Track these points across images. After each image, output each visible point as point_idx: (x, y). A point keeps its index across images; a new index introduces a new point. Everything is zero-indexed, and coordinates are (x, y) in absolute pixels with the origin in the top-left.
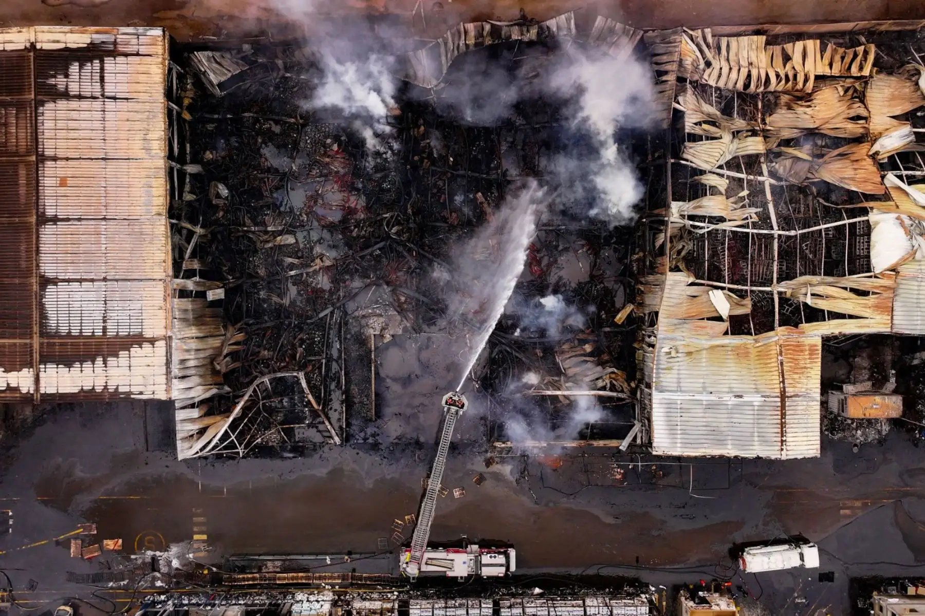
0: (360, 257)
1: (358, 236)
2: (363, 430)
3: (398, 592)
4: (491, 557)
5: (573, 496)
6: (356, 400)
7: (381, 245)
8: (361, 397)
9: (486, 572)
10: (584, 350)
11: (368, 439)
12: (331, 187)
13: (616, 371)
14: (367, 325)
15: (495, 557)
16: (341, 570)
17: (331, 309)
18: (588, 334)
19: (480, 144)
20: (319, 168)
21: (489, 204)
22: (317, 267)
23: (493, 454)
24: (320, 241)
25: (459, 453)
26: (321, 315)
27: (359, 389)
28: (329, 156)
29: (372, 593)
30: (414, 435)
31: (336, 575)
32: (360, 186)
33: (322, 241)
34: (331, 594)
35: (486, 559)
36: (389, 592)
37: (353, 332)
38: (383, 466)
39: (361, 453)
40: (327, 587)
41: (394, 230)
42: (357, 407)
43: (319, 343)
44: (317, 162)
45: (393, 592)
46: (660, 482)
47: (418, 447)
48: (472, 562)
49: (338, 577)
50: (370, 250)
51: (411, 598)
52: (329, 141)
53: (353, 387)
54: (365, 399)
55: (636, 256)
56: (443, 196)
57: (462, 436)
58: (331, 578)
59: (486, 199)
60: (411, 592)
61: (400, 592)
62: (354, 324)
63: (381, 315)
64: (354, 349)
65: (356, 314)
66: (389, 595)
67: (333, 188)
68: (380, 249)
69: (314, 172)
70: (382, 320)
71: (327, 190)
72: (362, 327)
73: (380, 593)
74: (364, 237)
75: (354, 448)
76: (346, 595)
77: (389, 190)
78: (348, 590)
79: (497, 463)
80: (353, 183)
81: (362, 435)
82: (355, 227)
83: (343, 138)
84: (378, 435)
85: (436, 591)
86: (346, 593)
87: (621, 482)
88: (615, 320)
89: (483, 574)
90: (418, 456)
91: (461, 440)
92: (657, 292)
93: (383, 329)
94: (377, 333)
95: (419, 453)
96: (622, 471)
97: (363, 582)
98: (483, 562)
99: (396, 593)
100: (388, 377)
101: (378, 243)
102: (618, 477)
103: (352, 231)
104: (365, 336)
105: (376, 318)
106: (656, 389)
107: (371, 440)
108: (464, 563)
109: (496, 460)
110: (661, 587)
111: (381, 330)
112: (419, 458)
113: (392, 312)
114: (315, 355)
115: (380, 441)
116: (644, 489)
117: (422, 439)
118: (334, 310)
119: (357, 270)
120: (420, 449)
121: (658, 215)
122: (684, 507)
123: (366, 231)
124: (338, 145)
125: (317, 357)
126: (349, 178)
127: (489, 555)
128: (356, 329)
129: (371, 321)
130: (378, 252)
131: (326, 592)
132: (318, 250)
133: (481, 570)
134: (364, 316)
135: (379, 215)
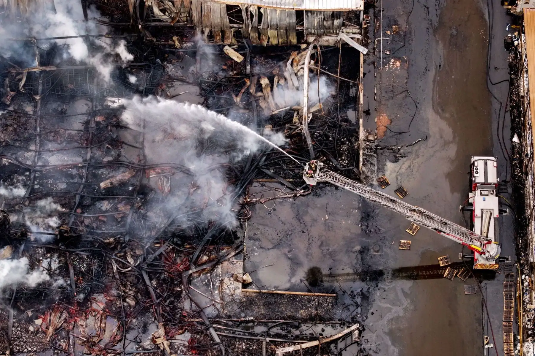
0: (157, 299)
1: (135, 298)
2: (347, 307)
3: (521, 275)
4: (477, 173)
5: (418, 105)
6: (314, 312)
7: (146, 278)
8: (310, 307)
9: (493, 178)
10: (267, 85)
11: (356, 303)
12: (81, 327)
13: (290, 61)
14: (232, 295)
15: (477, 169)
16: (500, 333)
17: (212, 330)
18: (251, 83)
19: (50, 184)
20: (59, 340)
21: (112, 177)
22: (166, 343)
23: (375, 180)
24: (137, 341)
25: (374, 211)
26: (218, 340)
27: (302, 309)
28: (47, 328)
29: (524, 302)
30: (354, 256)
31: (505, 338)
32: (82, 296)
33: (138, 340)
34: (526, 344)
35: (479, 178)
36: (523, 284)
37: (238, 310)
38: (386, 288)
39: (372, 310)
40: (518, 348)
41: (131, 261)
42: (321, 312)
43: (248, 344)
44: (51, 341)
45: (522, 281)
46: (403, 28)
47: (366, 251)
48: (483, 192)
49: (508, 336)
50: (151, 290)
51: (528, 261)
52: (31, 329)
53: (299, 315)
54: (313, 303)
55: (177, 43)
56: (100, 218)
57: (356, 209)
58: (508, 344)
59: (108, 179)
60: (522, 262)
61: (522, 273)
62: (229, 309)
63: (222, 282)
64: (257, 310)
65: (219, 306)
66: (526, 284)
67: (82, 326)
68: (151, 279)
69: (64, 345)
70: (226, 280)
71: (84, 331)
72: (233, 300)
73: (523, 294)
74: (136, 293)
75: (367, 317)
76: (528, 329)
77: (89, 265)
78: (522, 326)
79: (384, 175)
80: (79, 304)
81: (352, 308)
82: (124, 301)
83: (30, 314)
84: (352, 292)
85: (520, 237)
86: (525, 328)
87: (403, 62)
88: (239, 61)
89: (496, 182)
90: (375, 252)
91: (359, 208)
92: (207, 6)
93: (236, 279)
94: (240, 285)
95: (372, 250)
96: (393, 60)
97: (512, 310)
98: (483, 181)
99: (523, 276)
100: (289, 281)
101: (144, 281)
102: (398, 64)
103: (130, 306)
104: (243, 298)
105: (225, 286)
106: (301, 5)
107: (359, 300)
108: (484, 200)
109: (380, 176)
110: (507, 29)
111: (238, 281)
112: (378, 251)
113: (219, 270)
114: (261, 348)
115: (359, 290)
116: (410, 42)
117: (358, 248)
118: (214, 328)
119: (172, 303)
120: (368, 250)
121: (135, 8)
122: (428, 8)
123: (130, 290)
124: (37, 318)
125: (264, 346)
126: (73, 308)
127: (475, 175)
128: (236, 308)
129: (228, 291)
130: (154, 282)
131: (525, 349)
132: (147, 343)
133: (490, 184)
134: (222, 298)
135: (114, 277)
